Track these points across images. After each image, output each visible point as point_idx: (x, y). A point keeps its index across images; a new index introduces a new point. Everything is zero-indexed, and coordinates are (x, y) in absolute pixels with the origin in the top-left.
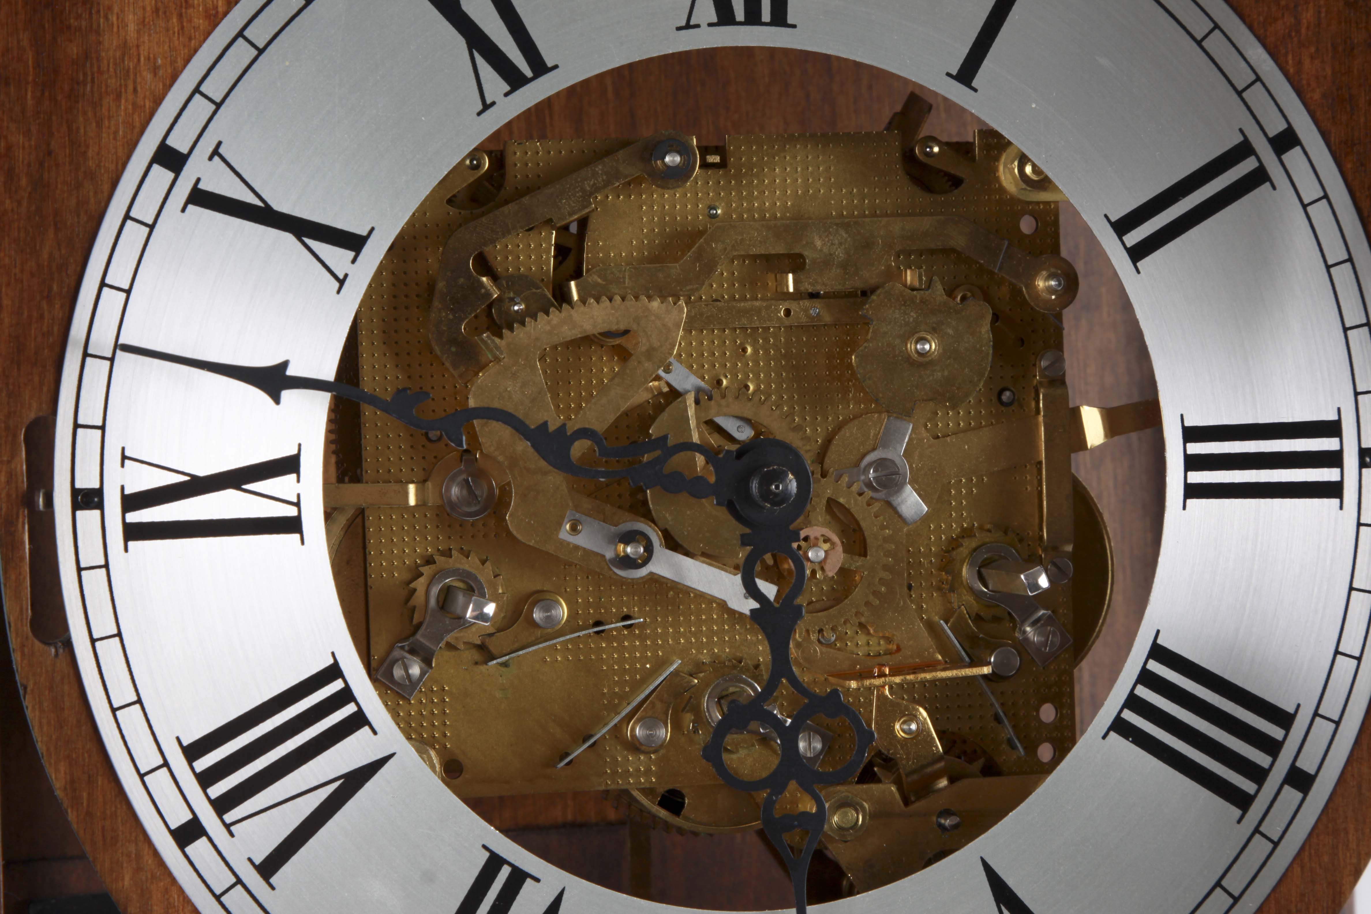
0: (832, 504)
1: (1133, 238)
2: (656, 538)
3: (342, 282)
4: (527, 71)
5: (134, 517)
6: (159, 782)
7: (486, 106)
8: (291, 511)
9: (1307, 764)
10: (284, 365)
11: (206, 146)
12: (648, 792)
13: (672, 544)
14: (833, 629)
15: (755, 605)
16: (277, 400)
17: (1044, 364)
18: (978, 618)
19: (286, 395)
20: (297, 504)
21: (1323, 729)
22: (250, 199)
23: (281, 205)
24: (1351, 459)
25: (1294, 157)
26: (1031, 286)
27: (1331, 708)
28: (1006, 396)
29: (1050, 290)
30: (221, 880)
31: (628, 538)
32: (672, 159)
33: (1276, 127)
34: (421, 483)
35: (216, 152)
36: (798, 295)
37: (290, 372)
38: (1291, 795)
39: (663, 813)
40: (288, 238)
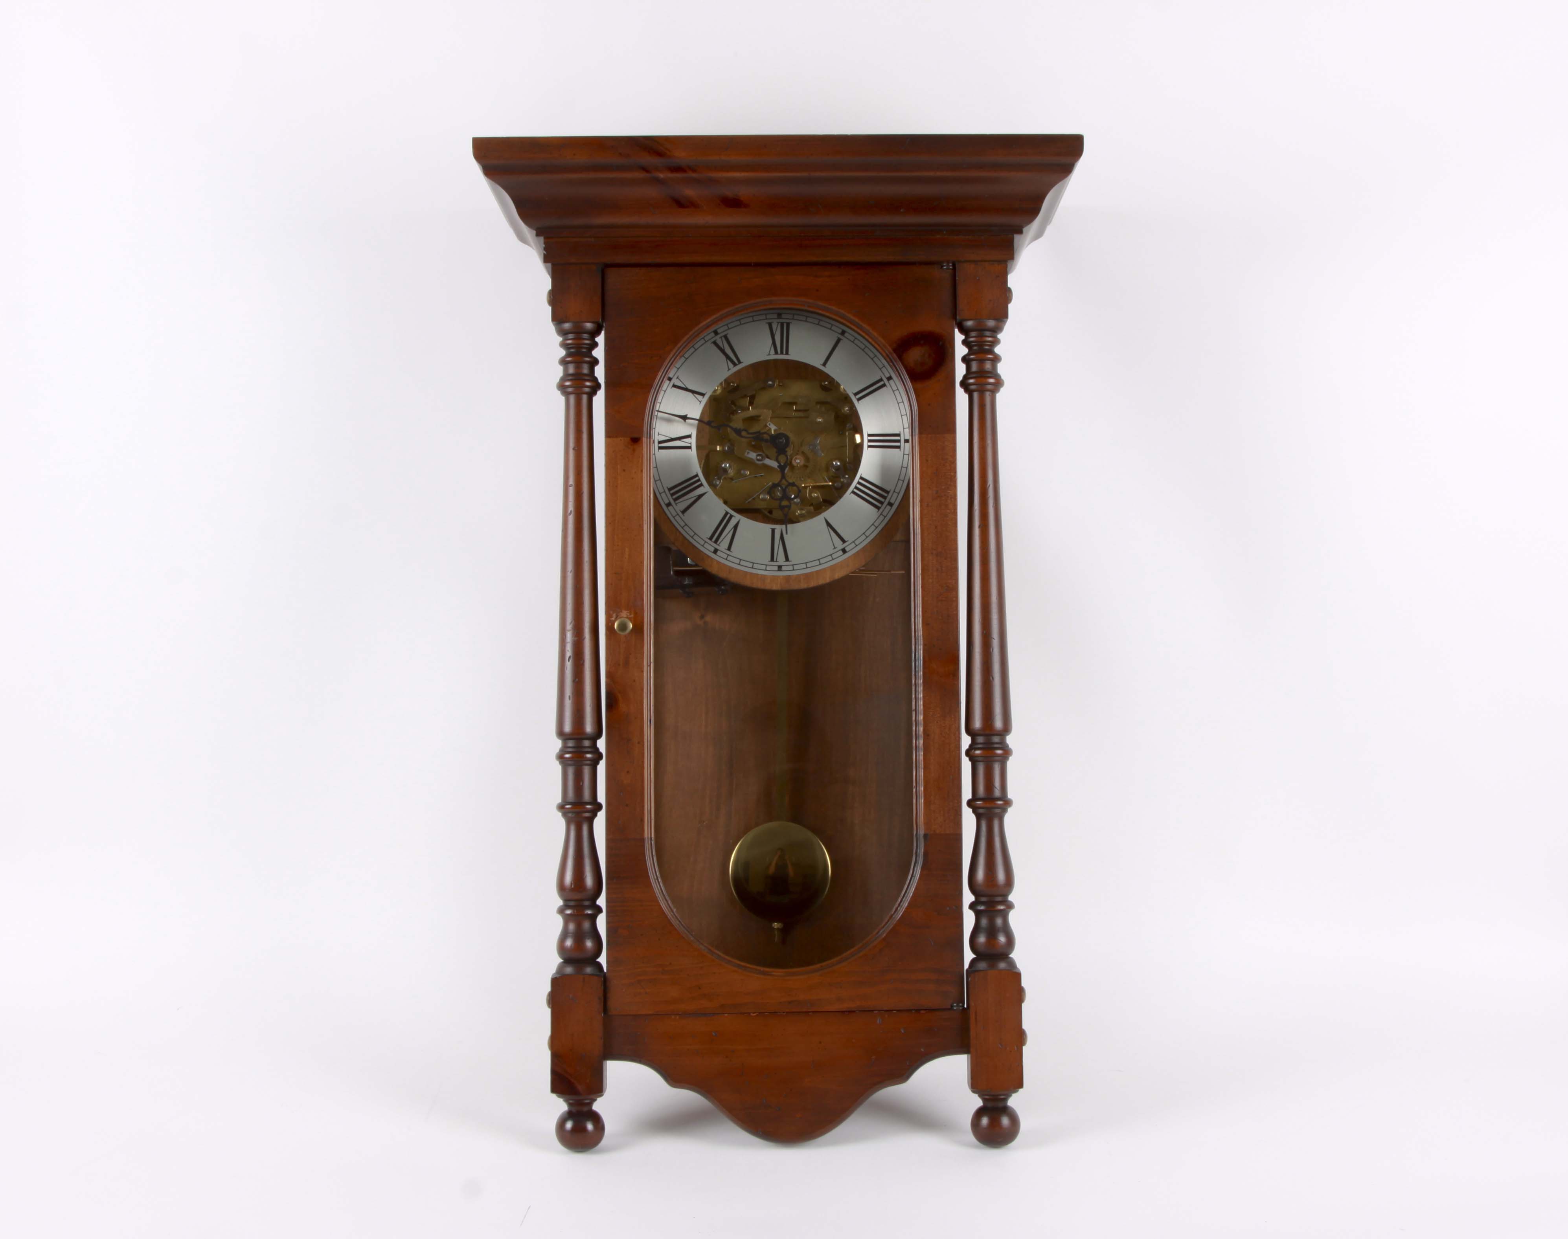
0: (803, 453)
1: (858, 396)
2: (764, 455)
3: (700, 402)
4: (737, 363)
5: (660, 445)
6: (663, 495)
7: (729, 369)
8: (690, 445)
9: (892, 501)
10: (686, 415)
11: (676, 376)
12: (765, 509)
13: (768, 457)
14: (803, 478)
15: (778, 464)
16: (685, 421)
17: (848, 426)
18: (833, 476)
19: (687, 421)
20: (691, 444)
21: (895, 495)
22: (684, 386)
23: (690, 388)
24: (902, 441)
25: (891, 381)
26: (844, 409)
27: (897, 490)
28: (841, 432)
29: (848, 410)
30: (674, 514)
31: (758, 455)
32: (770, 383)
33: (888, 375)
34: (720, 446)
35: (678, 378)
36: (796, 410)
37: (688, 416)
38: (888, 507)
39: (768, 514)
40: (690, 394)
